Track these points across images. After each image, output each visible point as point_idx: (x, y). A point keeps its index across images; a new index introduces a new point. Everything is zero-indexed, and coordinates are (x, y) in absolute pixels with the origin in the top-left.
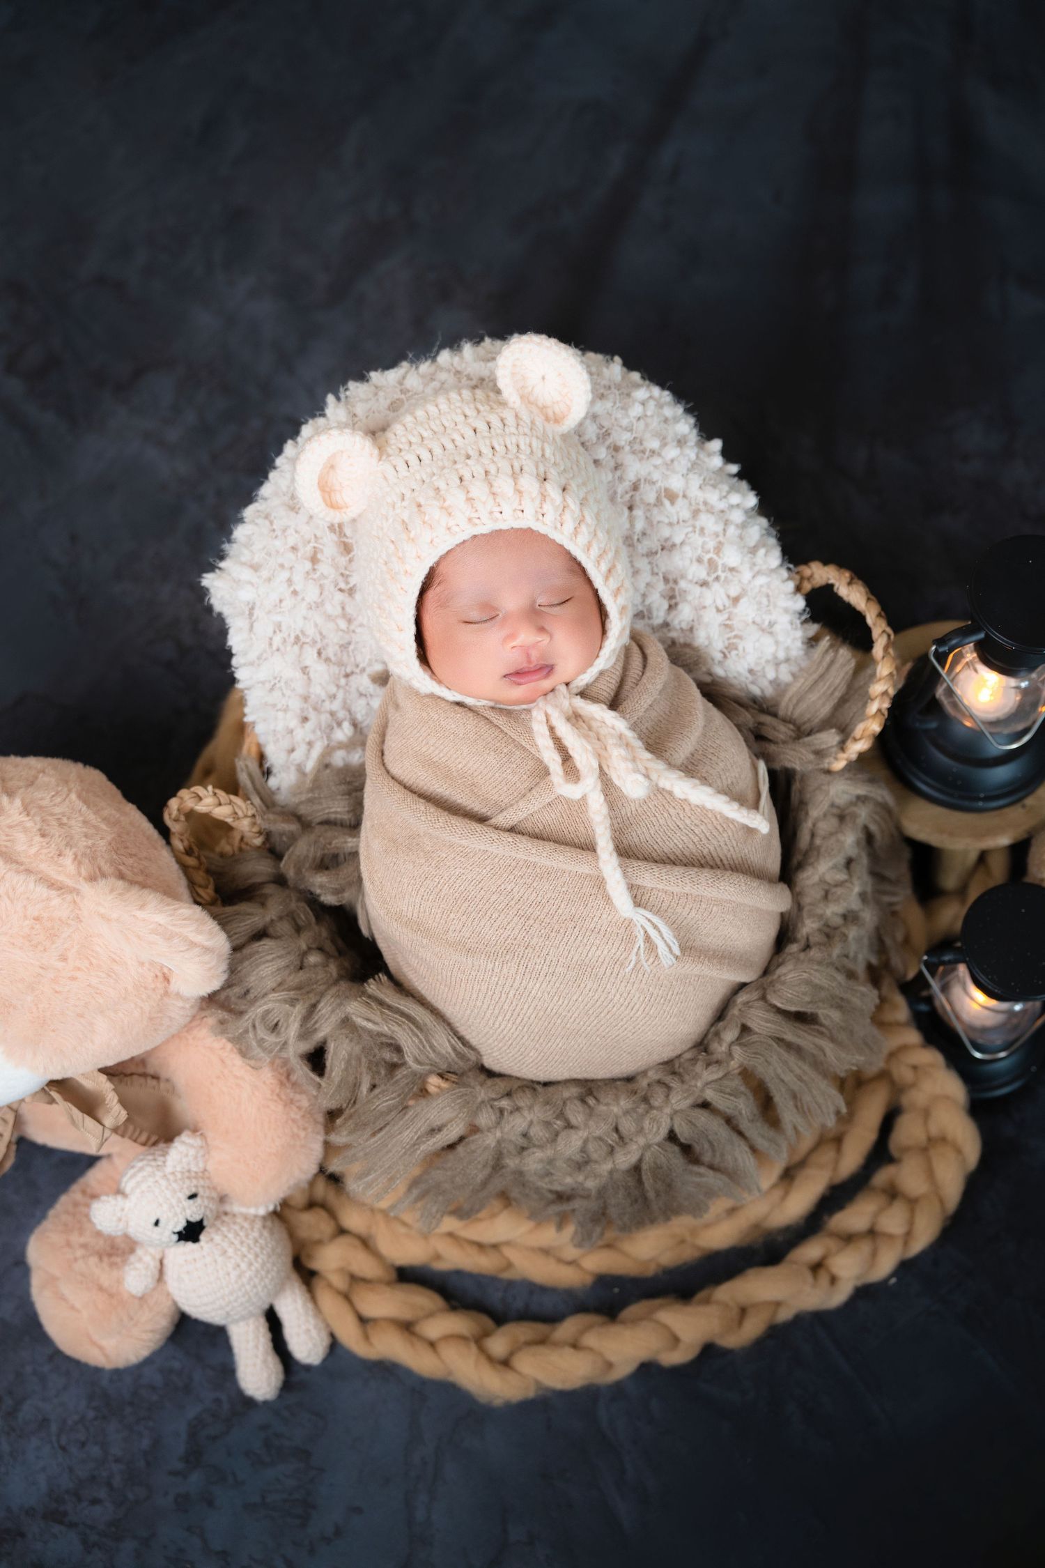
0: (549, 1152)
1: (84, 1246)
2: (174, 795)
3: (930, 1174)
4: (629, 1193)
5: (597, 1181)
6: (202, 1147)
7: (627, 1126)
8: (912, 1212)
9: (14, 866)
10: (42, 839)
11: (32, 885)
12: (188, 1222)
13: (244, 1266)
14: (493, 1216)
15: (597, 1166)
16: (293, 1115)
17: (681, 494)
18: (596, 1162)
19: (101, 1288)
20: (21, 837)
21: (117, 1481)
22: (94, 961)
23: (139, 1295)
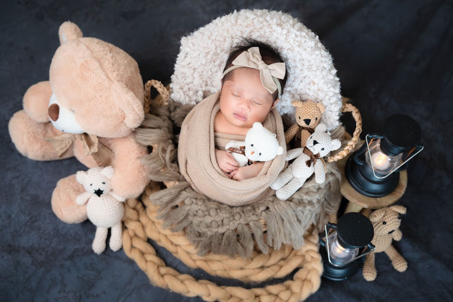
0: (201, 219)
1: (72, 186)
2: (150, 80)
3: (302, 288)
4: (219, 241)
5: (211, 233)
6: (112, 172)
7: (225, 221)
8: (291, 295)
9: (101, 68)
10: (112, 65)
11: (103, 75)
12: (99, 189)
13: (108, 211)
14: (179, 236)
15: (212, 229)
16: (139, 176)
17: (317, 84)
18: (213, 228)
19: (70, 198)
20: (107, 62)
21: (49, 253)
22: (108, 102)
23: (79, 204)
